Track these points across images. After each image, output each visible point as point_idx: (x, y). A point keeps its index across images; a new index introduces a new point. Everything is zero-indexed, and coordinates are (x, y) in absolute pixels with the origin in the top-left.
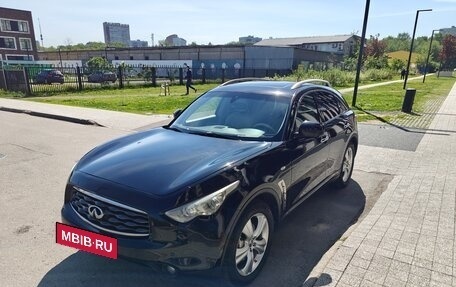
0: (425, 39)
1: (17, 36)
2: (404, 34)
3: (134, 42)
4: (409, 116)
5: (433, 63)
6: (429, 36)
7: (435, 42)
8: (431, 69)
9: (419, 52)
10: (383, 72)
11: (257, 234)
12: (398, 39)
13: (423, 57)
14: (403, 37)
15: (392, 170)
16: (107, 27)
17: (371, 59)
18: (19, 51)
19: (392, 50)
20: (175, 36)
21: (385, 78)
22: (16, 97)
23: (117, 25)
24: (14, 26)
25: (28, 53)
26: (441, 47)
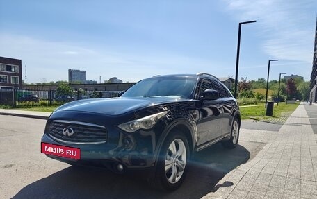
0: (276, 82)
1: (10, 75)
2: (262, 79)
3: (88, 82)
4: (271, 118)
5: (282, 96)
6: (278, 80)
7: (282, 84)
8: (282, 100)
9: (273, 89)
10: (251, 100)
11: (178, 154)
12: (258, 82)
13: (275, 92)
14: (261, 81)
15: (265, 141)
16: (71, 73)
17: (242, 92)
18: (10, 84)
19: (255, 88)
20: (115, 78)
21: (253, 104)
22: (5, 108)
23: (78, 71)
24: (9, 69)
25: (16, 85)
26: (286, 86)
